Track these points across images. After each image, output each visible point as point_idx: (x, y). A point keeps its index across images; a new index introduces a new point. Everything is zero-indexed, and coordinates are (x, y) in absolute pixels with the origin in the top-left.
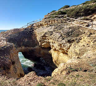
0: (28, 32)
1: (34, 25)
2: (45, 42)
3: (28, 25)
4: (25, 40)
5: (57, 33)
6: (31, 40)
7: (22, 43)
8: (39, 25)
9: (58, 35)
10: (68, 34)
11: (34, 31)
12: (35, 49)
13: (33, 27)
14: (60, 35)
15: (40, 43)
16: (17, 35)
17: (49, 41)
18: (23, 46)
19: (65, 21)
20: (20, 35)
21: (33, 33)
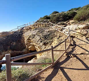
0: (17, 36)
1: (24, 29)
2: (31, 45)
3: (19, 28)
4: (13, 44)
5: (38, 37)
6: (20, 44)
7: (9, 47)
8: (28, 28)
9: (38, 38)
10: (45, 37)
11: (23, 34)
12: (23, 52)
13: (23, 31)
14: (39, 38)
15: (26, 46)
16: (5, 39)
17: (33, 44)
18: (10, 50)
19: (48, 26)
20: (8, 38)
21: (22, 36)
